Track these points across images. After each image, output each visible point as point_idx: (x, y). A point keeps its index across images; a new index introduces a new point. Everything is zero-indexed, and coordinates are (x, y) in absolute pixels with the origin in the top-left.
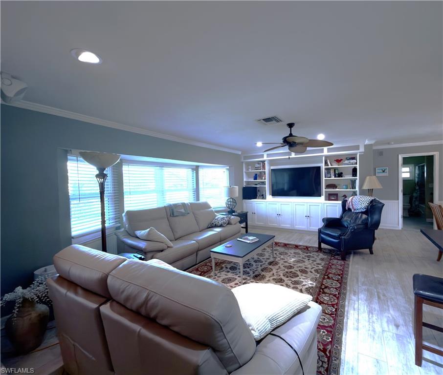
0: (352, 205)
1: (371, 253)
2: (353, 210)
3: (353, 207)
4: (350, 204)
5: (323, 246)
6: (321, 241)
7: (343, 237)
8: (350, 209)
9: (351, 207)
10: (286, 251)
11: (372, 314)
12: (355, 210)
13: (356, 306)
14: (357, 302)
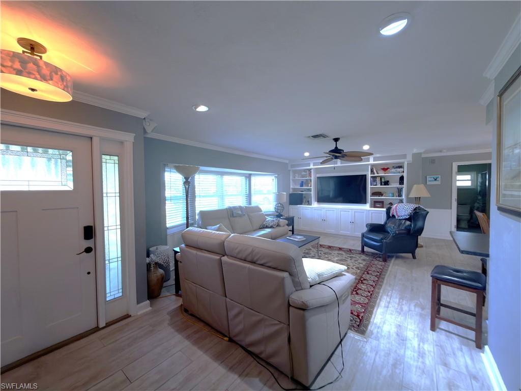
0: (396, 212)
1: (414, 257)
2: (397, 217)
3: (397, 214)
4: (395, 211)
5: (366, 249)
6: (364, 244)
7: (384, 241)
8: (393, 216)
9: (395, 214)
10: (330, 252)
11: (403, 300)
12: (398, 216)
13: (389, 294)
14: (391, 292)
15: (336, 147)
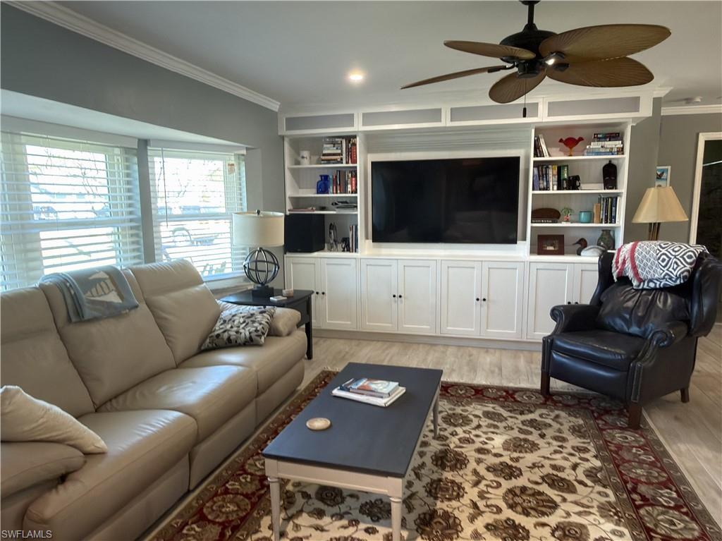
0: (634, 267)
1: (685, 398)
2: (635, 283)
3: (636, 274)
4: (628, 265)
5: (556, 384)
6: (550, 370)
8: (624, 280)
9: (630, 274)
10: (459, 410)
12: (641, 281)
15: (531, 25)
